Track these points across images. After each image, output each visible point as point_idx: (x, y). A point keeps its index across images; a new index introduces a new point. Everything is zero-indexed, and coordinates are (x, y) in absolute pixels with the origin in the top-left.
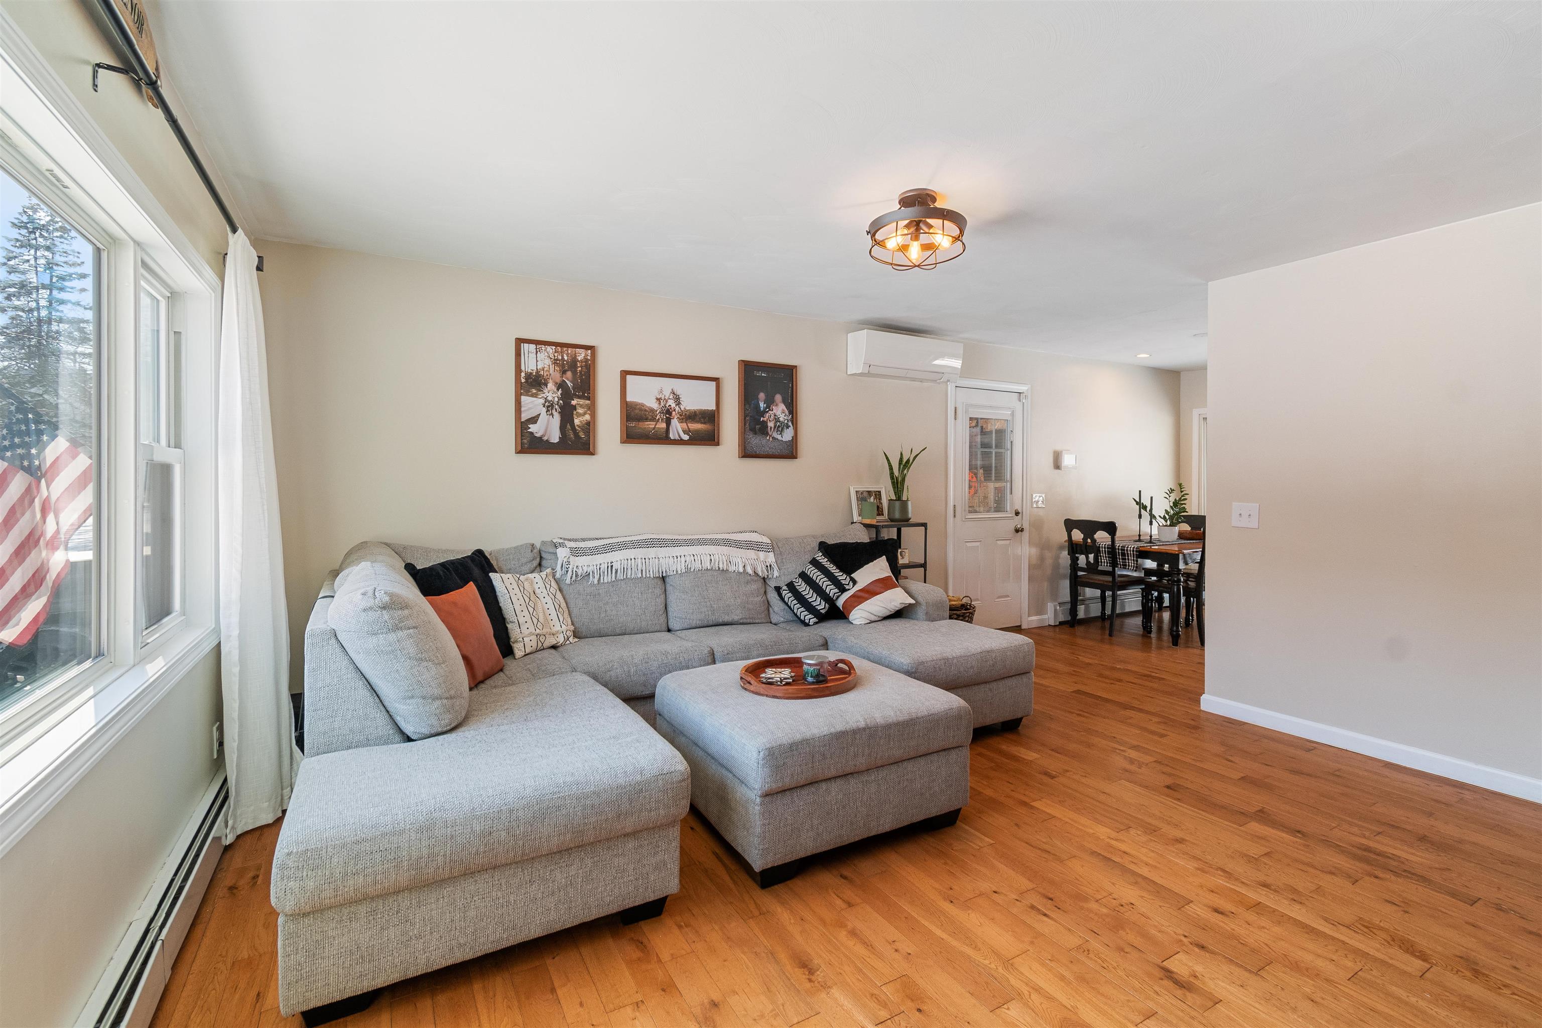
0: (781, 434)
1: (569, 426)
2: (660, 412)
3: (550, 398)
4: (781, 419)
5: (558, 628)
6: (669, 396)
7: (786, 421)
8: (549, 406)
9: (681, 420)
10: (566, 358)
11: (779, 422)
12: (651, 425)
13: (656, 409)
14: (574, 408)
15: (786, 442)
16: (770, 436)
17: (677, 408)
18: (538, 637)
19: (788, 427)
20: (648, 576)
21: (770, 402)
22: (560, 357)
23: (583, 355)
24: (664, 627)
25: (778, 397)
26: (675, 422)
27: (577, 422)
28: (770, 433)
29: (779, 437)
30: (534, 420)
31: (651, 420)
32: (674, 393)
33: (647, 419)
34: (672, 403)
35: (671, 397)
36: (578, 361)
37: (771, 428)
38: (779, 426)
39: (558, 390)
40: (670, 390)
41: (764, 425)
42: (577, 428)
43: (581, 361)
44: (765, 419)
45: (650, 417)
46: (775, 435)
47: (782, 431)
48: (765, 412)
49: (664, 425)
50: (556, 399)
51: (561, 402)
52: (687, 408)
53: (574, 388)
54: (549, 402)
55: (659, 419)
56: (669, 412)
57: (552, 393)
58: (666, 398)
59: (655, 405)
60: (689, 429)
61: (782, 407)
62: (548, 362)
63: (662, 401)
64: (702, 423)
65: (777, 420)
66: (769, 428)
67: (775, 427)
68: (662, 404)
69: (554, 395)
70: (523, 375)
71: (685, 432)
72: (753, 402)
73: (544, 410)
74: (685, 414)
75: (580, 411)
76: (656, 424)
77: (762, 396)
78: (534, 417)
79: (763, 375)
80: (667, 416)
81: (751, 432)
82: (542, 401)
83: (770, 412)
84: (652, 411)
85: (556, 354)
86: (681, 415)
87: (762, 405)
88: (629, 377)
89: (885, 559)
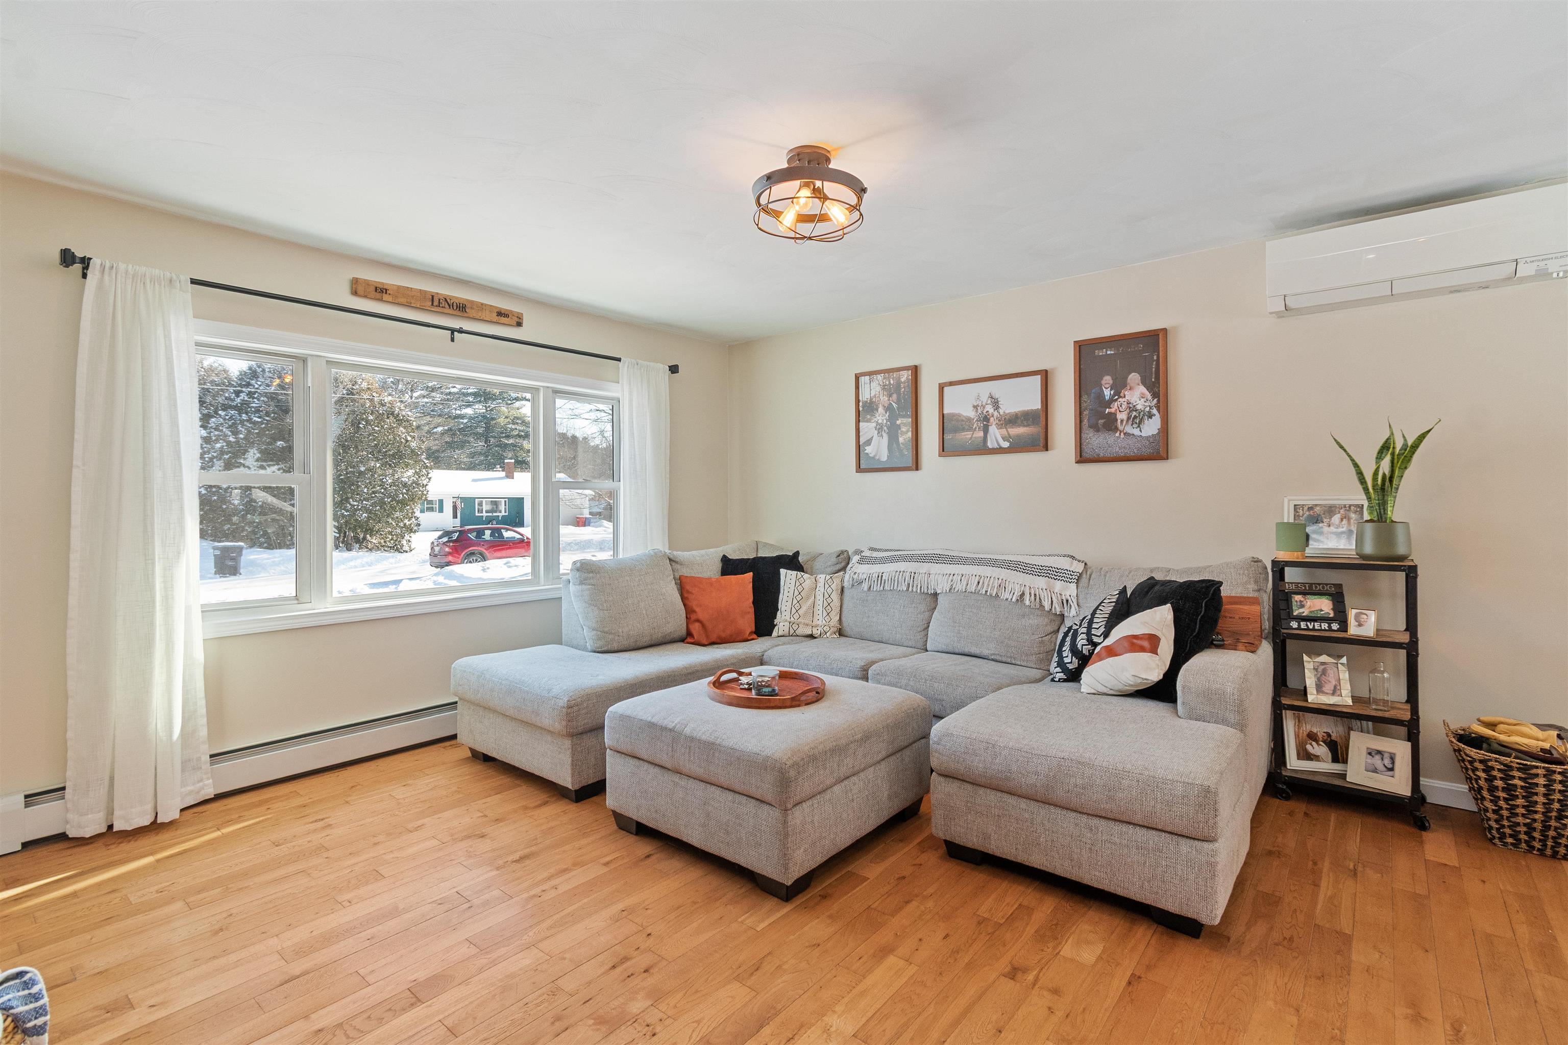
0: (1139, 426)
1: (895, 445)
2: (977, 420)
3: (880, 421)
4: (1139, 407)
5: (820, 623)
6: (987, 402)
7: (1148, 409)
8: (879, 428)
9: (999, 426)
10: (892, 382)
11: (1136, 411)
12: (968, 435)
13: (972, 417)
14: (899, 427)
15: (1147, 438)
16: (1121, 432)
17: (996, 414)
18: (791, 624)
19: (1150, 416)
20: (914, 590)
21: (1119, 387)
22: (887, 383)
23: (906, 376)
24: (920, 645)
25: (1134, 377)
26: (994, 430)
27: (901, 440)
28: (1121, 428)
29: (1136, 432)
30: (869, 442)
31: (968, 430)
32: (992, 398)
33: (963, 430)
34: (990, 409)
35: (989, 402)
36: (902, 383)
37: (1122, 421)
38: (1135, 417)
39: (886, 413)
40: (988, 395)
41: (1112, 418)
42: (901, 445)
43: (904, 382)
44: (1113, 410)
45: (967, 427)
46: (1129, 429)
47: (1140, 423)
48: (1112, 400)
49: (981, 434)
50: (885, 421)
51: (889, 423)
52: (1007, 412)
53: (898, 409)
54: (879, 424)
55: (976, 428)
56: (986, 419)
57: (881, 416)
58: (984, 404)
59: (971, 413)
60: (1009, 434)
61: (1142, 389)
62: (878, 389)
63: (979, 408)
64: (1024, 426)
65: (1132, 408)
66: (1119, 421)
67: (1128, 418)
68: (979, 411)
69: (883, 418)
70: (861, 404)
71: (1004, 439)
72: (1094, 391)
73: (876, 432)
74: (1005, 419)
75: (904, 429)
76: (973, 434)
77: (1107, 380)
78: (869, 440)
79: (1109, 352)
80: (985, 423)
81: (1091, 430)
82: (874, 424)
83: (1120, 399)
84: (969, 420)
85: (884, 381)
86: (999, 421)
87: (1107, 393)
88: (946, 389)
89: (1169, 609)
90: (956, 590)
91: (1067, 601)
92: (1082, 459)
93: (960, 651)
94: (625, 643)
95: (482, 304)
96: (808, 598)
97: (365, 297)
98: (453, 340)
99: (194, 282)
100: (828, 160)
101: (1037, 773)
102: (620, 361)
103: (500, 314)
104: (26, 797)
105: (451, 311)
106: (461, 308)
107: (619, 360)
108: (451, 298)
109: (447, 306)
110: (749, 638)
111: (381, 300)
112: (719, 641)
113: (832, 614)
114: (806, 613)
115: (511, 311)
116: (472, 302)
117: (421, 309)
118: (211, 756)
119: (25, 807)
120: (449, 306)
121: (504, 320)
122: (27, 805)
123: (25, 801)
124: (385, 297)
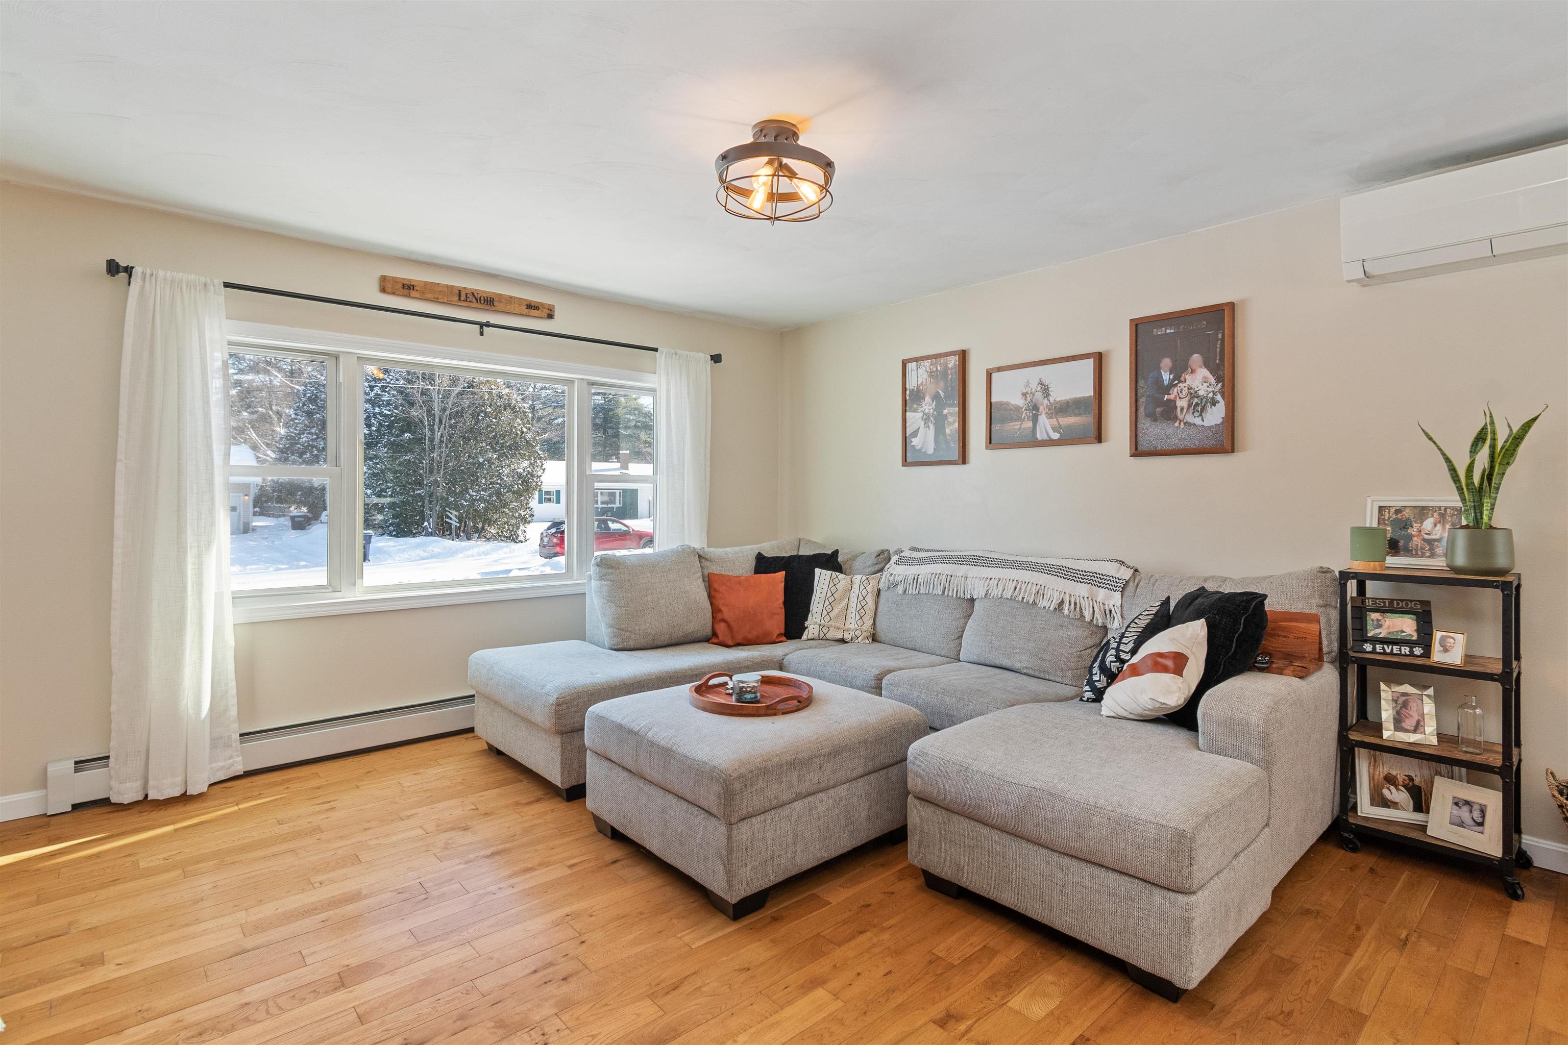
0: (1201, 415)
1: (941, 437)
2: (1026, 410)
3: (927, 411)
4: (1201, 393)
5: (852, 626)
6: (1037, 387)
7: (1211, 395)
8: (926, 419)
9: (1049, 416)
10: (939, 368)
11: (1198, 397)
12: (1016, 425)
13: (1021, 406)
14: (946, 417)
15: (1210, 428)
16: (1180, 421)
17: (1046, 401)
18: (821, 627)
19: (1214, 403)
20: (950, 594)
21: (1180, 369)
22: (935, 369)
23: (953, 362)
24: (953, 654)
25: (1196, 358)
26: (1043, 419)
27: (948, 431)
28: (1180, 417)
29: (1198, 421)
30: (915, 434)
31: (1016, 420)
32: (1042, 384)
33: (1012, 420)
34: (1039, 396)
35: (1039, 389)
36: (949, 369)
37: (1182, 409)
38: (1197, 404)
39: (933, 402)
40: (1037, 381)
41: (1171, 405)
42: (948, 437)
43: (952, 368)
44: (1172, 397)
45: (1015, 417)
46: (1190, 418)
47: (1202, 411)
48: (1171, 385)
49: (1030, 424)
50: (932, 411)
51: (935, 413)
52: (1058, 399)
53: (945, 397)
54: (926, 414)
55: (1024, 417)
56: (1036, 408)
57: (928, 405)
58: (1033, 391)
59: (1019, 401)
60: (1059, 424)
61: (1204, 372)
62: (925, 376)
63: (1028, 396)
64: (1076, 415)
65: (1193, 394)
66: (1179, 409)
67: (1189, 406)
68: (1029, 399)
69: (930, 407)
70: (908, 392)
71: (1055, 430)
72: (1151, 375)
73: (923, 422)
74: (1055, 407)
75: (951, 419)
76: (1022, 424)
77: (1167, 362)
78: (915, 431)
79: (1168, 331)
80: (1034, 412)
81: (1148, 419)
82: (921, 415)
83: (1181, 385)
84: (1018, 408)
85: (931, 367)
86: (1050, 409)
87: (1166, 377)
88: (994, 375)
89: (1203, 625)
90: (992, 596)
91: (1110, 611)
92: (1137, 452)
93: (992, 663)
94: (643, 642)
95: (511, 297)
96: (841, 600)
97: (393, 294)
98: (482, 334)
99: (227, 285)
100: (795, 135)
101: (1007, 803)
102: (657, 351)
103: (531, 306)
104: (76, 763)
105: (478, 305)
106: (488, 302)
107: (656, 350)
108: (478, 291)
109: (474, 300)
110: (777, 640)
111: (409, 296)
112: (745, 643)
113: (866, 618)
114: (838, 615)
115: (542, 304)
116: (501, 295)
117: (448, 304)
118: (241, 735)
119: (75, 772)
120: (477, 300)
121: (533, 312)
122: (76, 771)
123: (75, 767)
124: (413, 293)
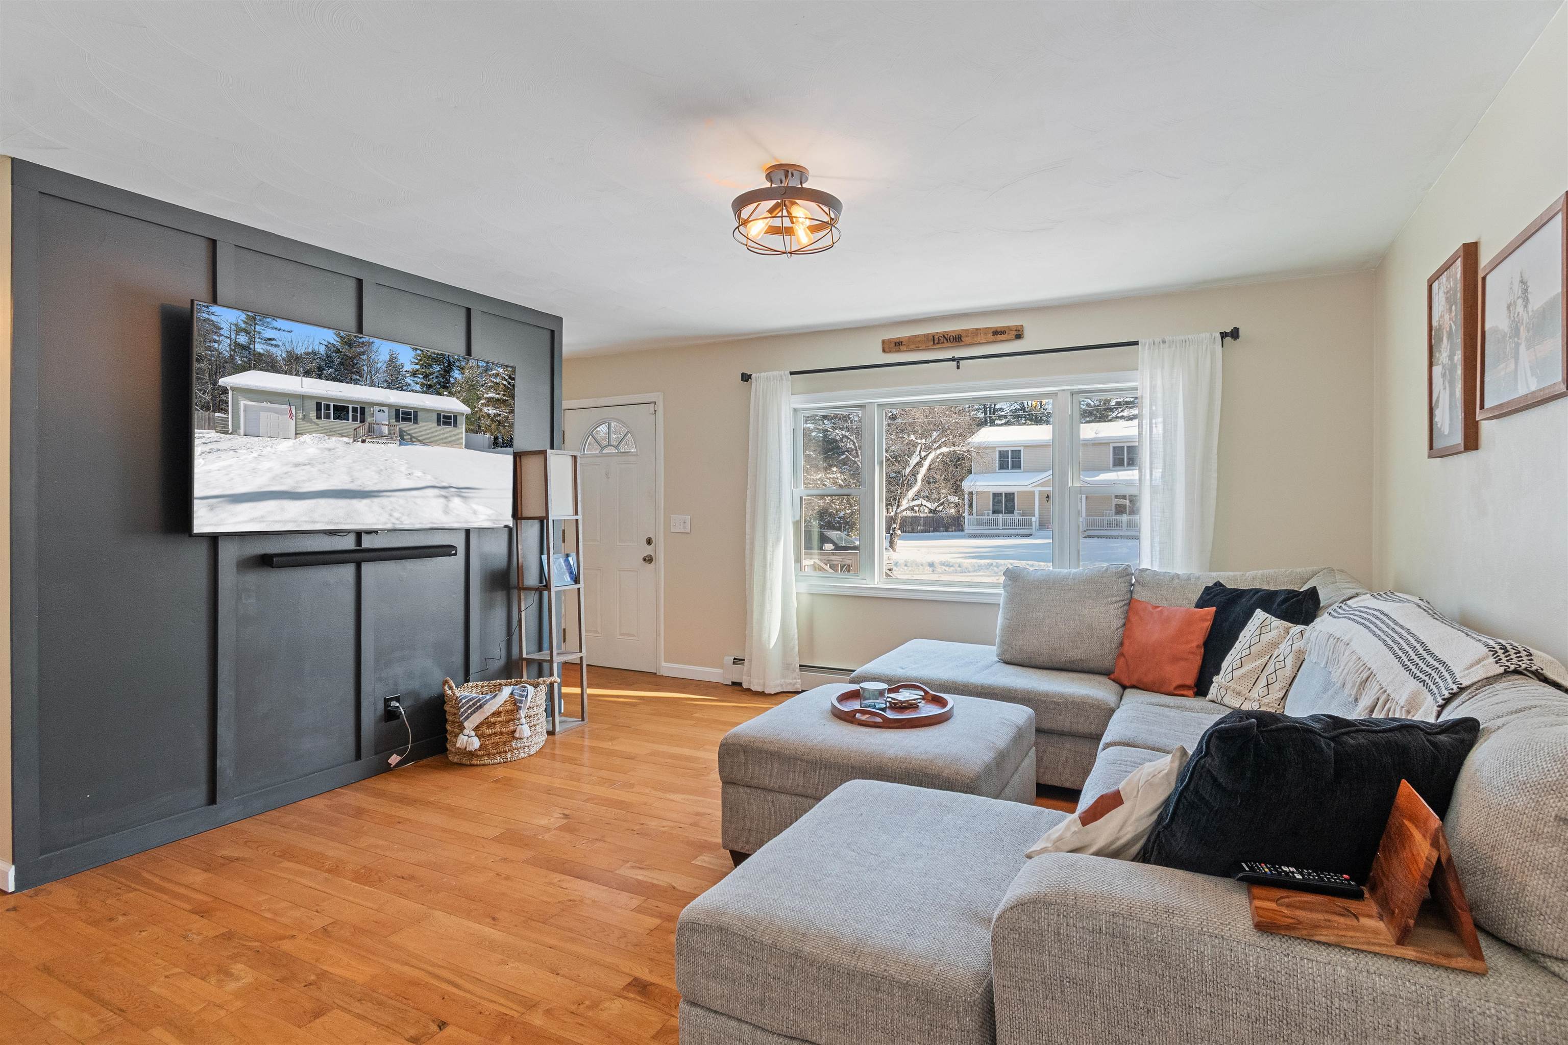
1: (1453, 404)
2: (1510, 336)
3: (1444, 361)
8: (1444, 374)
9: (1528, 344)
14: (1456, 368)
17: (1526, 315)
23: (1459, 269)
27: (1457, 392)
30: (1438, 402)
34: (1520, 305)
39: (1448, 343)
42: (1457, 403)
49: (1513, 364)
50: (1447, 360)
51: (1450, 362)
53: (1456, 332)
54: (1444, 367)
55: (1508, 352)
56: (1517, 329)
57: (1445, 352)
58: (1516, 298)
69: (1446, 354)
70: (1433, 333)
71: (1532, 370)
73: (1442, 381)
78: (1438, 398)
80: (1516, 340)
82: (1441, 368)
86: (1528, 330)
95: (977, 329)
96: (1260, 655)
97: (890, 352)
98: (958, 367)
99: (792, 373)
102: (1138, 344)
103: (997, 332)
104: (735, 659)
105: (949, 345)
106: (956, 339)
107: (1136, 343)
108: (947, 333)
109: (945, 341)
111: (899, 351)
113: (1277, 686)
114: (1243, 676)
115: (1008, 327)
116: (967, 330)
117: (927, 349)
119: (734, 665)
120: (947, 340)
121: (999, 337)
122: (734, 663)
123: (733, 661)
124: (902, 348)
